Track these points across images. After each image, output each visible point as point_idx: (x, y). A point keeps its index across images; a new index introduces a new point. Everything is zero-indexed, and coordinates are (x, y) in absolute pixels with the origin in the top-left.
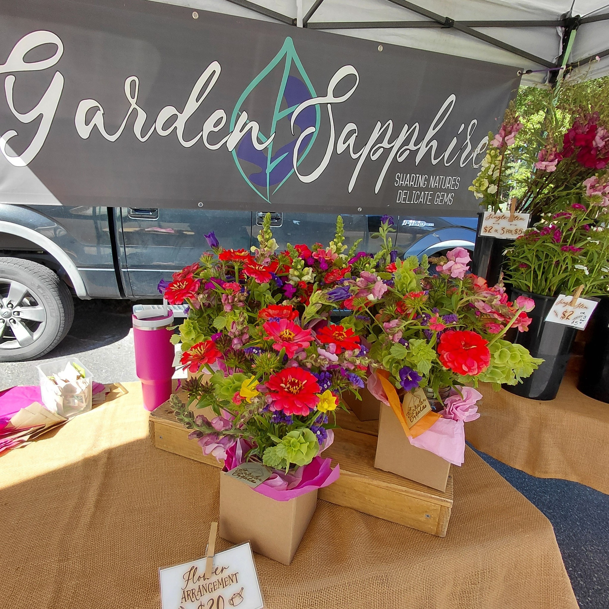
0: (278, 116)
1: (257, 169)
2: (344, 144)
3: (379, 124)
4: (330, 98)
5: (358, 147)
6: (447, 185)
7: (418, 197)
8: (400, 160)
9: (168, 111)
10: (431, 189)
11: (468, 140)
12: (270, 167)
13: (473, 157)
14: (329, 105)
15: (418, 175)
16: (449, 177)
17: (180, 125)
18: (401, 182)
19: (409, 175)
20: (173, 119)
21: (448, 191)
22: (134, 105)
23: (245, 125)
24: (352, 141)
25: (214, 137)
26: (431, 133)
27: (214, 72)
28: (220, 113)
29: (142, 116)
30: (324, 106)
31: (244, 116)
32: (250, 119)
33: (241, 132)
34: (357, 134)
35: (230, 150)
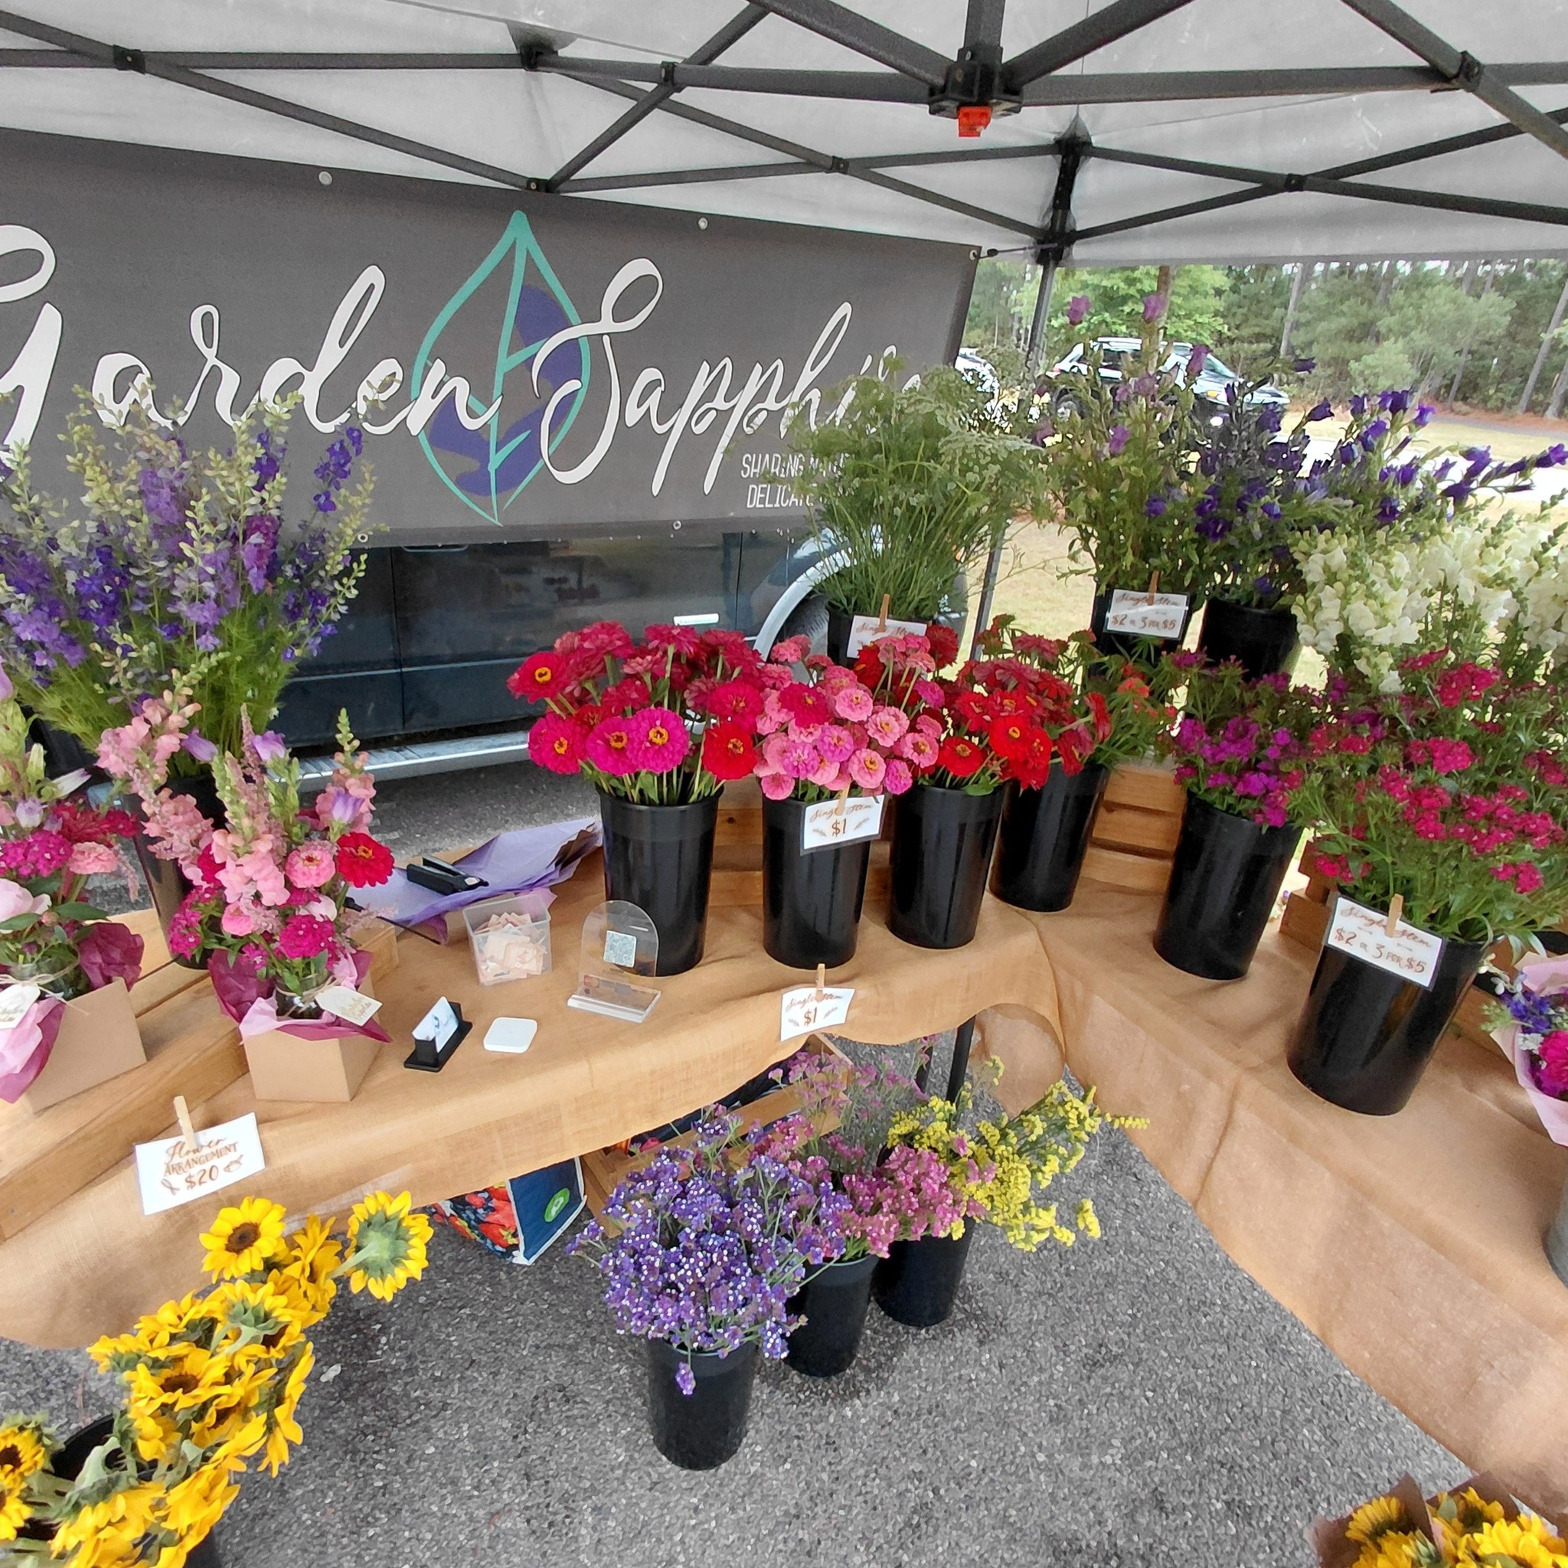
0: (505, 363)
1: (471, 464)
2: (638, 406)
3: (705, 367)
4: (607, 324)
5: (667, 411)
8: (750, 429)
9: (283, 369)
12: (496, 460)
14: (606, 339)
15: (785, 455)
17: (310, 392)
18: (752, 470)
19: (767, 455)
20: (295, 381)
22: (212, 360)
23: (442, 383)
24: (653, 402)
25: (378, 414)
26: (808, 376)
27: (372, 287)
28: (389, 366)
29: (230, 381)
30: (595, 340)
31: (438, 369)
32: (451, 372)
33: (433, 397)
34: (662, 388)
35: (414, 433)
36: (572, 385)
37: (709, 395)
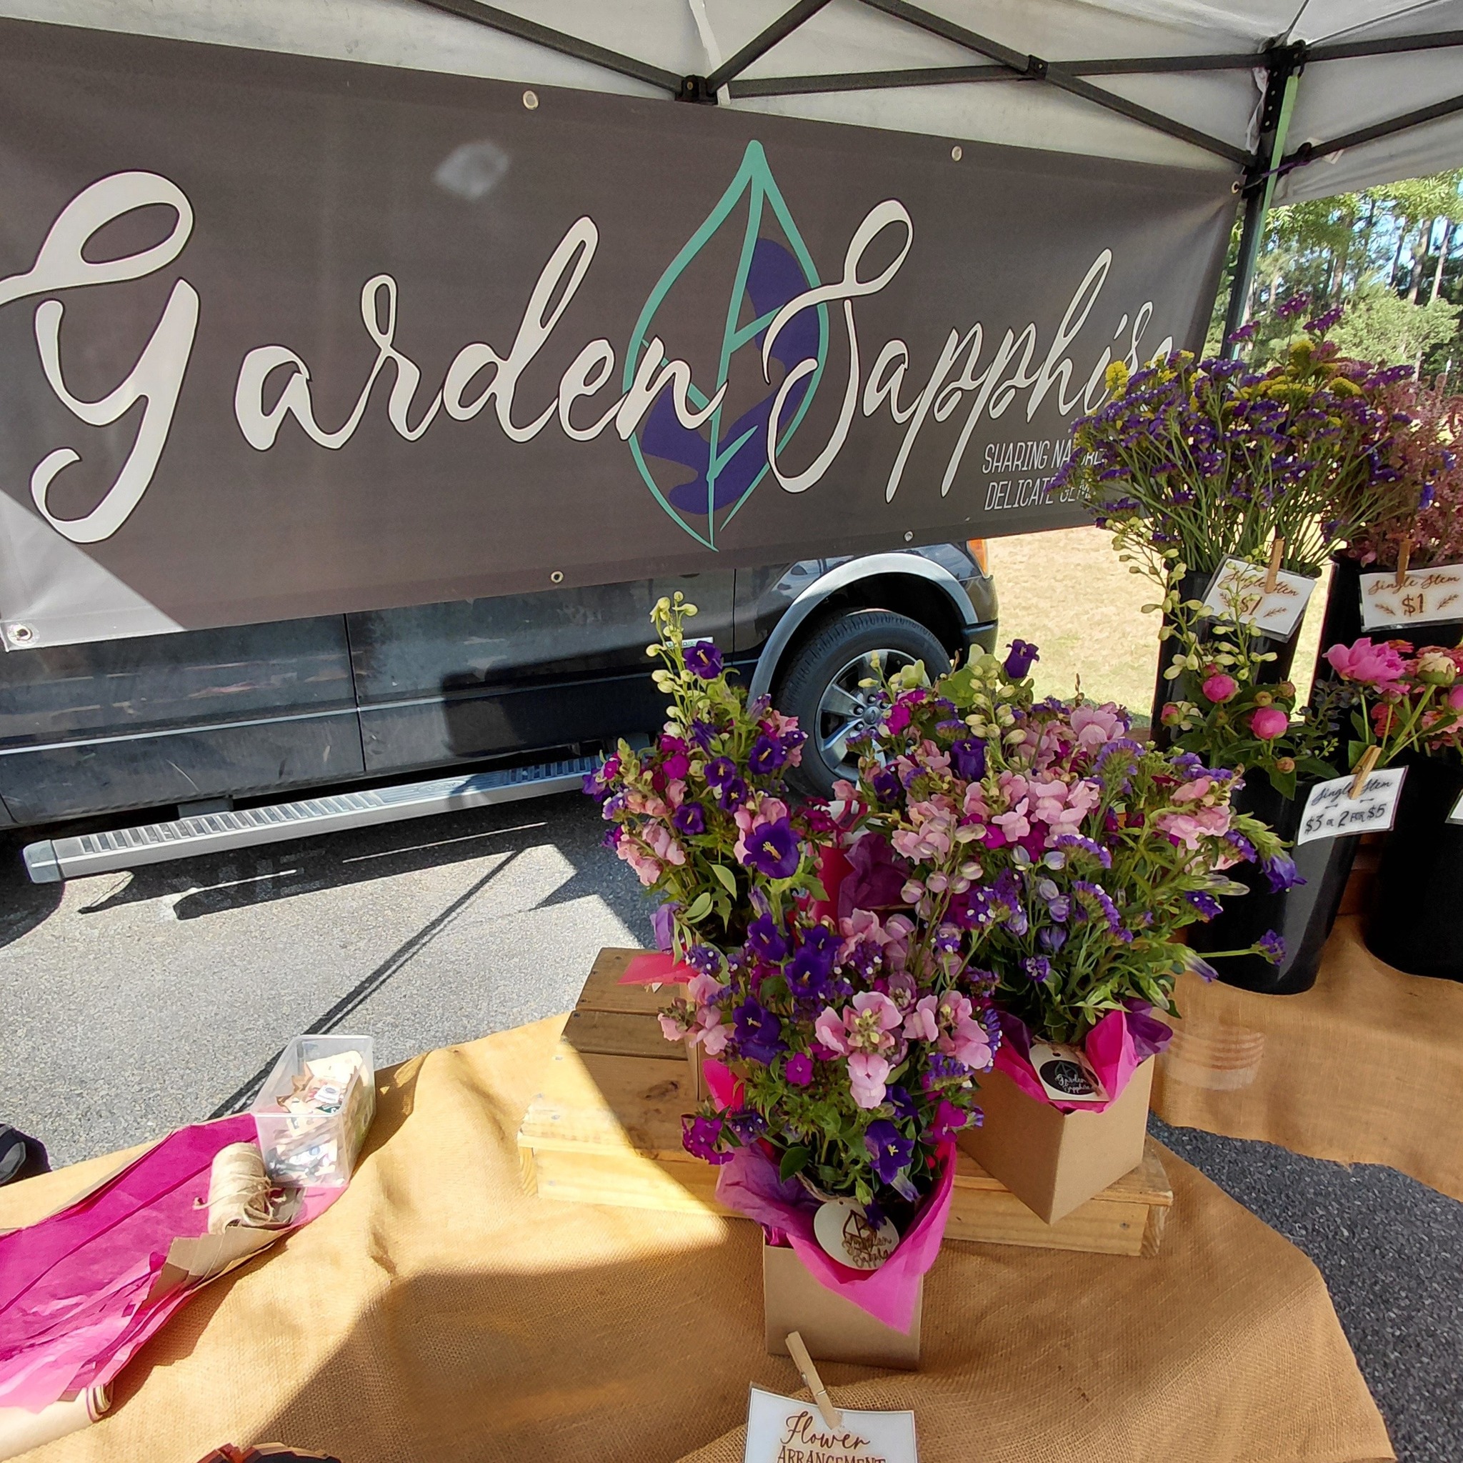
0: (734, 339)
1: (686, 474)
2: (878, 391)
3: (954, 337)
4: (849, 286)
5: (909, 395)
7: (1029, 491)
8: (995, 413)
9: (474, 357)
10: (1055, 472)
11: (1133, 351)
12: (716, 467)
14: (848, 304)
15: (1030, 444)
17: (503, 388)
18: (995, 464)
19: (1011, 446)
20: (487, 374)
22: (387, 352)
23: (659, 370)
24: (895, 383)
25: (585, 410)
26: (1061, 343)
27: (582, 245)
28: (599, 349)
29: (408, 376)
30: (835, 306)
31: (657, 349)
32: (669, 356)
33: (648, 388)
34: (906, 366)
35: (623, 438)
36: (807, 366)
37: (956, 371)
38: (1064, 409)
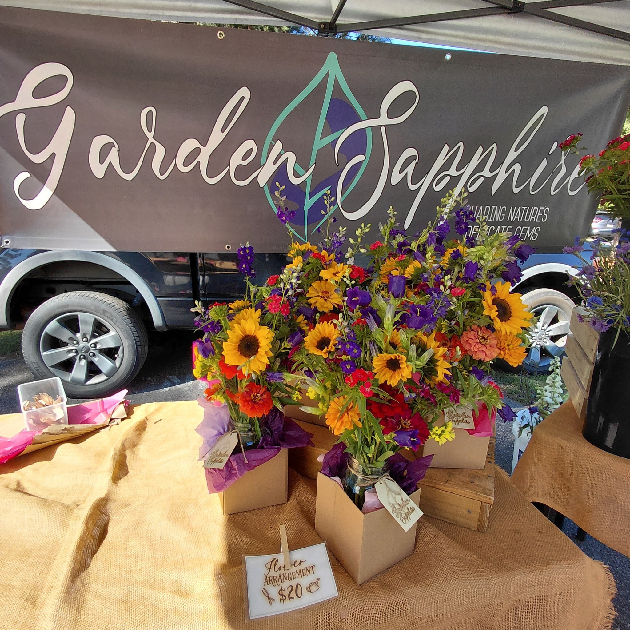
0: (319, 143)
1: (293, 206)
3: (446, 148)
4: (384, 120)
5: (417, 177)
6: (532, 217)
8: (471, 189)
9: (190, 145)
10: (510, 223)
11: (562, 162)
12: (309, 204)
13: (568, 182)
14: (383, 129)
15: (493, 207)
16: (535, 208)
17: (203, 159)
19: (482, 207)
20: (196, 152)
21: (532, 224)
22: (151, 140)
23: (280, 155)
24: (410, 170)
25: (242, 172)
26: (512, 155)
27: (243, 98)
28: (250, 144)
29: (160, 151)
30: (376, 129)
31: (278, 147)
32: (285, 149)
33: (274, 164)
34: (417, 161)
35: (261, 186)
36: (359, 158)
37: (446, 166)
38: (516, 191)
